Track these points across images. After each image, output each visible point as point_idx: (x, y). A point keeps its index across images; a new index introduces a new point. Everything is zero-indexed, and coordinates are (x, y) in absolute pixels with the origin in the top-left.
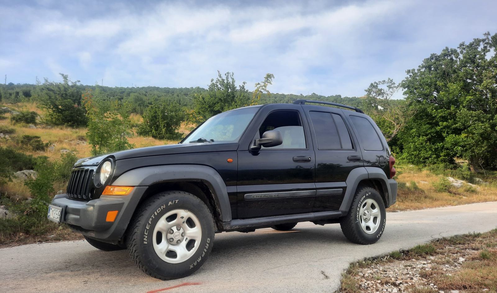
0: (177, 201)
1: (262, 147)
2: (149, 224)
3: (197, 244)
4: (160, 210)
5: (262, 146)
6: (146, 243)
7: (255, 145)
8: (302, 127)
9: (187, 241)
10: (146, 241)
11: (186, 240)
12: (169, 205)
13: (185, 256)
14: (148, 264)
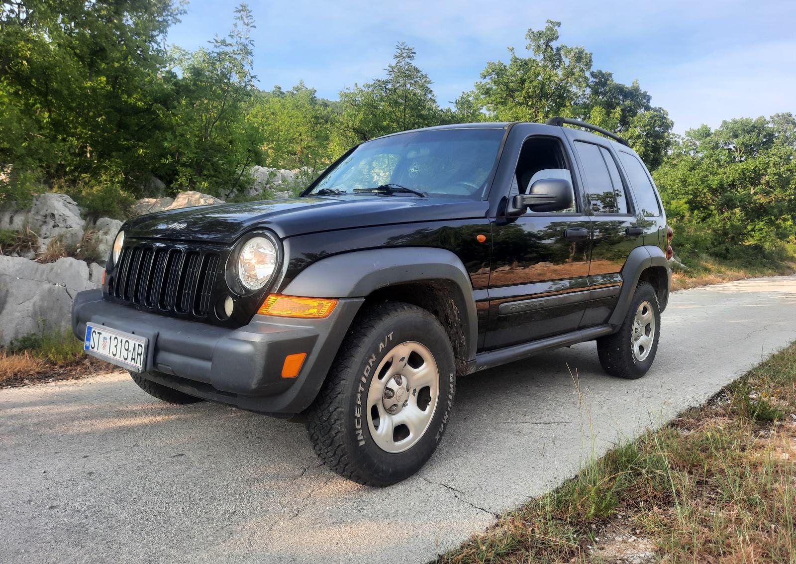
0: (390, 335)
1: (529, 211)
2: (359, 406)
3: (434, 394)
4: (369, 369)
5: (528, 208)
6: (362, 443)
7: (515, 206)
8: (569, 171)
9: (416, 394)
10: (361, 440)
11: (414, 394)
12: (380, 350)
13: (422, 421)
14: (376, 476)
